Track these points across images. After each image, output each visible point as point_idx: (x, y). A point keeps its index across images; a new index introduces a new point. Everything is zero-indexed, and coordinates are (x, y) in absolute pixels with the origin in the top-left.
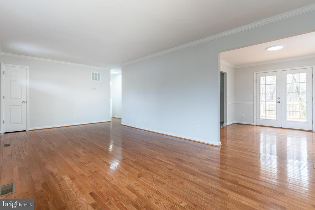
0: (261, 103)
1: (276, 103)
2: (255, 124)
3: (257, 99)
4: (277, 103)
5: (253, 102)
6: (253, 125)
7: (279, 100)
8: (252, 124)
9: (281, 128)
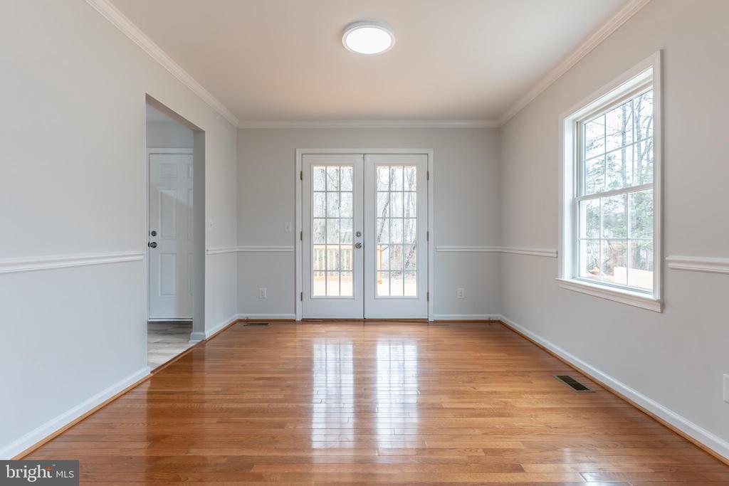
0: (315, 247)
1: (351, 247)
2: (299, 318)
3: (304, 236)
4: (356, 250)
5: (293, 247)
6: (294, 321)
7: (360, 240)
8: (290, 316)
9: (364, 321)
